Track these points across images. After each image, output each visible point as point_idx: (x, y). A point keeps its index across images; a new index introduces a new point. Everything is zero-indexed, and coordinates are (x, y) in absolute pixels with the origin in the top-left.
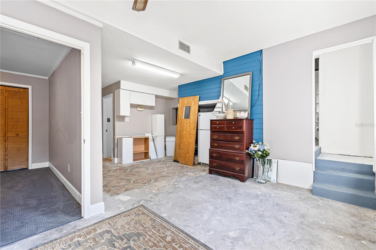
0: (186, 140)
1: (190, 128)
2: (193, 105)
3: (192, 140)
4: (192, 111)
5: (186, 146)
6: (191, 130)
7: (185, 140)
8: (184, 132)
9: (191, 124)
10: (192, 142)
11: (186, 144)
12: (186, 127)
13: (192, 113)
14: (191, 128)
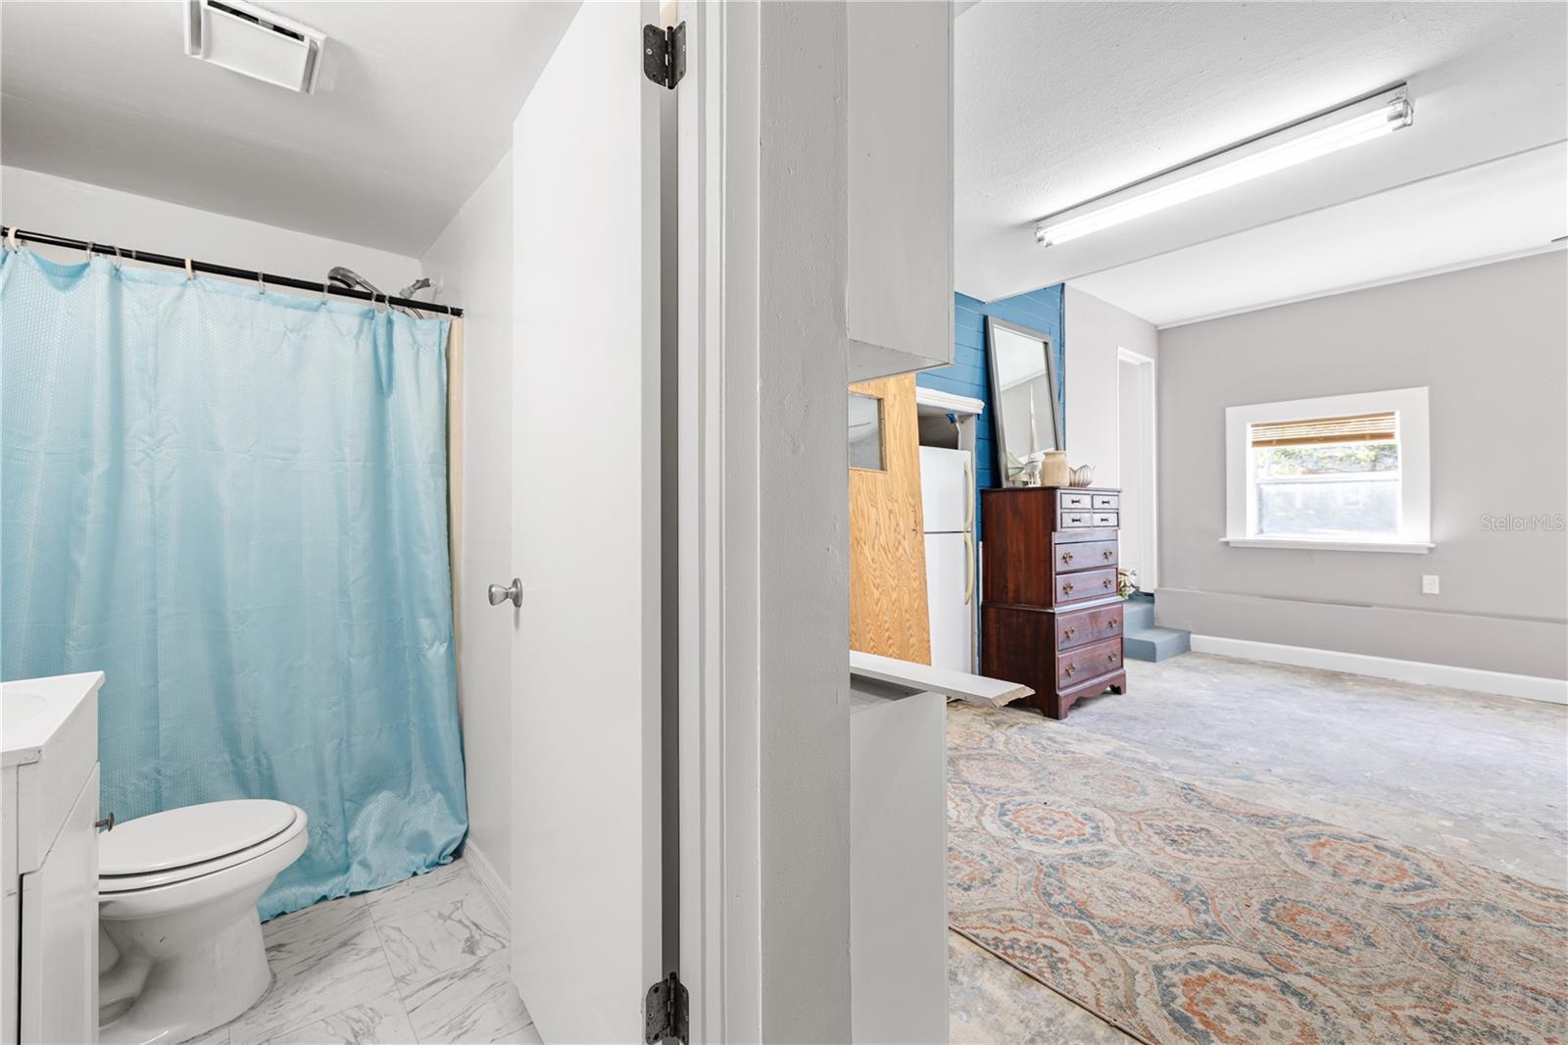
0: (884, 601)
1: (894, 523)
2: (895, 396)
3: (915, 595)
4: (895, 430)
5: (889, 638)
6: (900, 537)
7: (878, 600)
8: (866, 550)
9: (900, 501)
10: (916, 606)
11: (887, 625)
12: (873, 522)
13: (896, 438)
14: (901, 525)
